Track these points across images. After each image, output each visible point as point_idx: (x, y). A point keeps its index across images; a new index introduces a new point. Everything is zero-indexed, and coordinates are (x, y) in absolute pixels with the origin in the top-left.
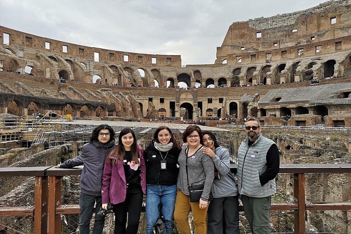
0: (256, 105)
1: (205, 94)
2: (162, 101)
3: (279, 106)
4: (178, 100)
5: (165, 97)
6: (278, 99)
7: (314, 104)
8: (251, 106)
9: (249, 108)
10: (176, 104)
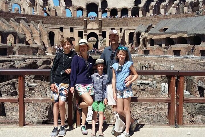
0: (146, 35)
1: (109, 24)
2: (72, 30)
3: (164, 36)
4: (86, 29)
5: (74, 27)
6: (165, 29)
7: (191, 34)
8: (142, 36)
9: (141, 38)
10: (83, 33)
